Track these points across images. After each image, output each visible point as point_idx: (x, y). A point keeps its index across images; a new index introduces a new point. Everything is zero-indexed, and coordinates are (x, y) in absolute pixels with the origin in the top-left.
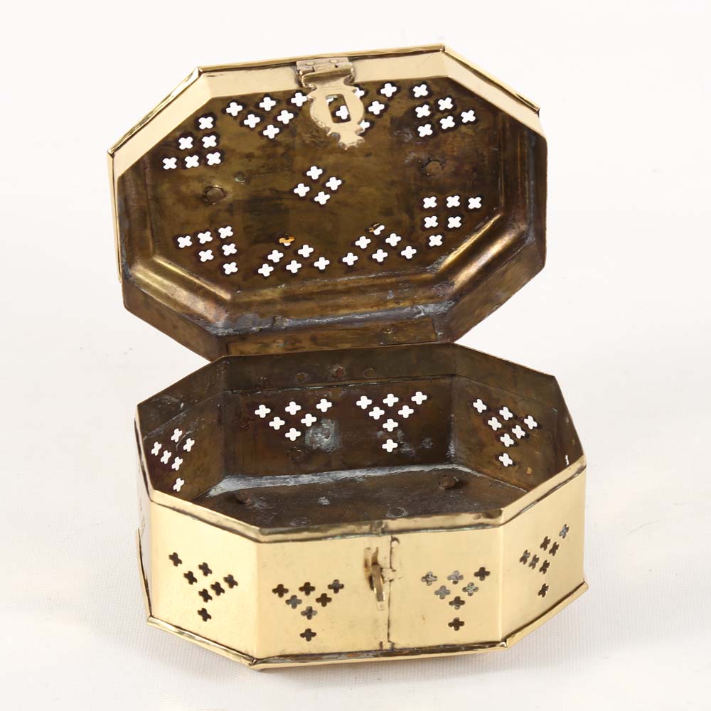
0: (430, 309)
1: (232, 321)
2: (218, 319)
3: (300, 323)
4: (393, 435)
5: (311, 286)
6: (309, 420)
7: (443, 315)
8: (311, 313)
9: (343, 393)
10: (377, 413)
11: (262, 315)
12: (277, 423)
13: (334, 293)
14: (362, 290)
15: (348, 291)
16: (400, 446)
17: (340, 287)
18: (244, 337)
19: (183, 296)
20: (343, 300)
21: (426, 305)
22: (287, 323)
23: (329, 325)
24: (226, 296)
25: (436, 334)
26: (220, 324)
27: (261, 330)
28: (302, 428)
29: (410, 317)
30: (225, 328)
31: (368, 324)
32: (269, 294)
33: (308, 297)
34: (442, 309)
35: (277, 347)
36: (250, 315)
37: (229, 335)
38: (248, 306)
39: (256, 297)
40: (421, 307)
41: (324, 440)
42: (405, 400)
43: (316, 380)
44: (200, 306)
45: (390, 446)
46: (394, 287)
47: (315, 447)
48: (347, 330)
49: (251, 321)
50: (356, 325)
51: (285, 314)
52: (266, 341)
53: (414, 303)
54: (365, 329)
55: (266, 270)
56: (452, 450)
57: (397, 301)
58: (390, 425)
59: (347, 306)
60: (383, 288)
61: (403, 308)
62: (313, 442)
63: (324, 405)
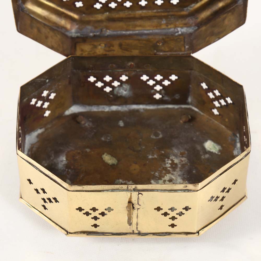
0: (184, 30)
1: (80, 29)
2: (73, 30)
3: (115, 33)
4: (160, 92)
5: (122, 14)
6: (116, 84)
7: (191, 34)
8: (122, 29)
9: (133, 73)
10: (151, 83)
11: (96, 28)
12: (99, 84)
13: (135, 19)
14: (149, 18)
15: (141, 18)
16: (163, 97)
17: (137, 16)
18: (84, 39)
19: (54, 18)
20: (139, 22)
21: (182, 28)
22: (109, 32)
23: (130, 36)
24: (76, 16)
25: (185, 47)
26: (73, 31)
27: (95, 36)
28: (113, 87)
29: (173, 35)
30: (76, 33)
31: (150, 37)
32: (100, 17)
33: (120, 20)
34: (190, 30)
35: (100, 50)
36: (89, 27)
37: (78, 37)
38: (88, 23)
39: (92, 18)
40: (179, 29)
41: (125, 92)
42: (166, 77)
43: (119, 67)
44: (63, 22)
45: (158, 96)
46: (166, 17)
47: (119, 95)
48: (139, 40)
49: (90, 30)
50: (144, 37)
51: (107, 28)
52: (96, 43)
53: (176, 27)
54: (148, 41)
55: (98, 6)
56: (190, 100)
57: (167, 24)
58: (158, 88)
59: (140, 26)
60: (160, 18)
61: (170, 29)
62: (118, 92)
63: (124, 78)
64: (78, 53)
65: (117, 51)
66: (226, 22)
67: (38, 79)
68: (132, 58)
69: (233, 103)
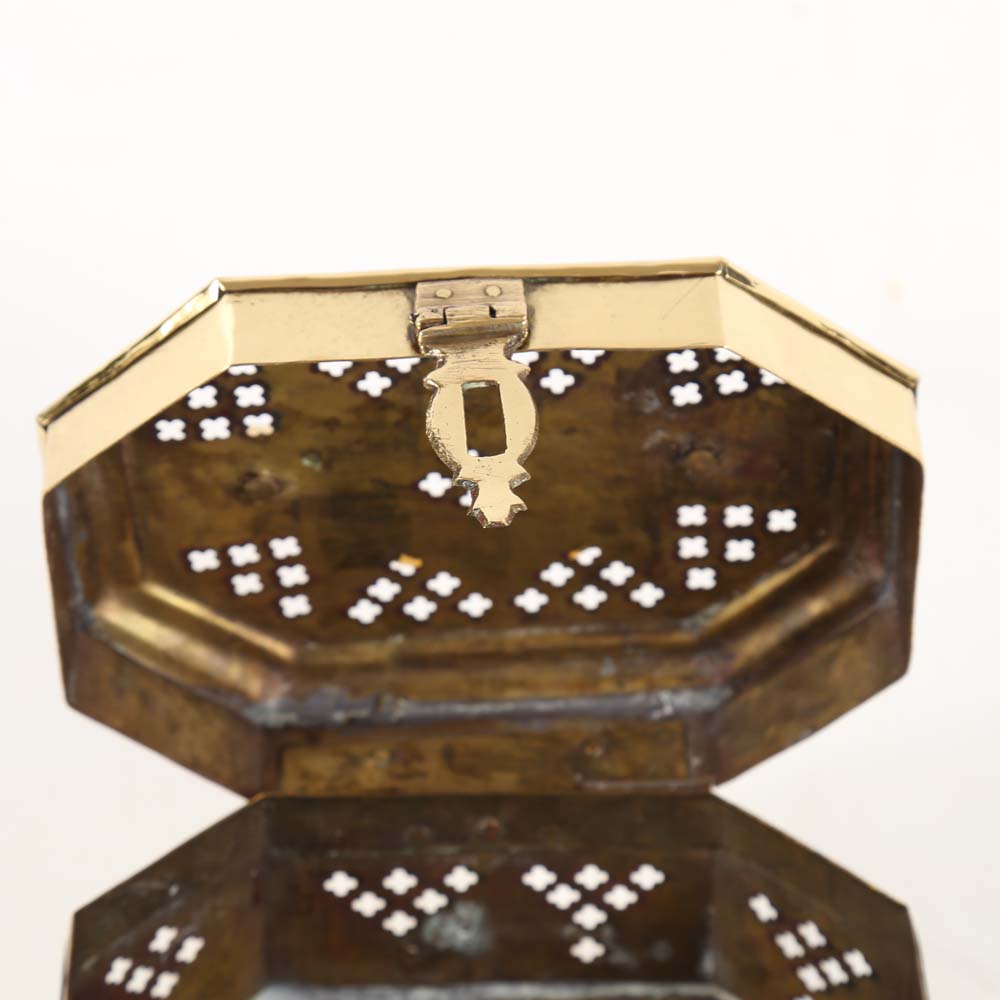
0: (685, 699)
1: (296, 698)
2: (271, 701)
3: (428, 710)
4: (596, 934)
5: (453, 642)
6: (431, 901)
7: (707, 716)
8: (453, 695)
10: (563, 897)
11: (356, 691)
12: (368, 905)
13: (500, 657)
14: (553, 656)
15: (526, 655)
16: (608, 952)
17: (510, 648)
18: (312, 734)
19: (200, 654)
20: (514, 672)
21: (675, 691)
22: (403, 709)
23: (483, 722)
24: (282, 650)
25: (687, 762)
26: (273, 702)
27: (352, 723)
28: (420, 916)
29: (642, 715)
30: (284, 709)
31: (559, 725)
32: (370, 652)
33: (449, 661)
34: (706, 700)
35: (374, 771)
36: (332, 691)
37: (288, 728)
38: (328, 673)
39: (342, 657)
40: (665, 696)
41: (463, 934)
42: (619, 875)
43: (445, 836)
44: (233, 671)
45: (587, 950)
46: (616, 653)
47: (442, 945)
48: (515, 736)
49: (333, 703)
50: (536, 726)
51: (400, 692)
52: (357, 749)
53: (652, 688)
54: (553, 738)
55: (364, 612)
56: (709, 964)
57: (620, 679)
58: (590, 917)
59: (521, 684)
60: (595, 654)
61: (631, 694)
62: (437, 935)
63: (461, 879)
64: (291, 785)
65: (435, 777)
66: (838, 672)
67: (141, 885)
68: (492, 802)
69: (875, 975)
